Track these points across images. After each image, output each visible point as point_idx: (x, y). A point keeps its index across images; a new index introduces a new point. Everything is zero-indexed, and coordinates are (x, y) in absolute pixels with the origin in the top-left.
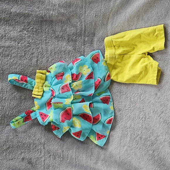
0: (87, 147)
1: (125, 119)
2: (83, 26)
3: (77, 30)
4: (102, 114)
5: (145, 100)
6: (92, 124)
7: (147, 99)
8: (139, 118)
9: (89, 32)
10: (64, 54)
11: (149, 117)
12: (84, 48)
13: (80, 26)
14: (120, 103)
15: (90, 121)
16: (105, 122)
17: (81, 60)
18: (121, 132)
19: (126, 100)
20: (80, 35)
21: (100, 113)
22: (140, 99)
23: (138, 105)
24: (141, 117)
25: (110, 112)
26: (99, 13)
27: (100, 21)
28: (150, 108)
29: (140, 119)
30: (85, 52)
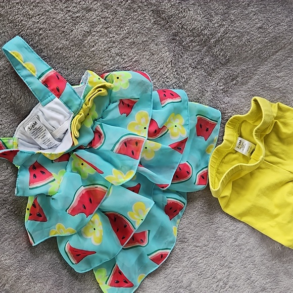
0: (78, 289)
1: (184, 264)
2: (222, 30)
3: (205, 28)
4: (152, 235)
5: (243, 247)
6: (122, 247)
7: (248, 248)
8: (214, 278)
9: (222, 50)
10: (148, 57)
11: (234, 287)
12: (190, 74)
13: (216, 25)
14: (192, 227)
15: (123, 238)
16: (148, 255)
17: (181, 101)
18: (164, 289)
19: (206, 228)
20: (204, 43)
21: (149, 231)
22: (236, 240)
23: (224, 250)
24: (219, 277)
25: (170, 239)
26: (272, 27)
27: (260, 43)
28: (245, 269)
29: (214, 280)
30: (187, 82)
